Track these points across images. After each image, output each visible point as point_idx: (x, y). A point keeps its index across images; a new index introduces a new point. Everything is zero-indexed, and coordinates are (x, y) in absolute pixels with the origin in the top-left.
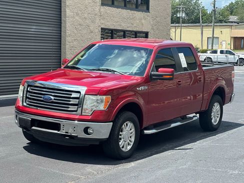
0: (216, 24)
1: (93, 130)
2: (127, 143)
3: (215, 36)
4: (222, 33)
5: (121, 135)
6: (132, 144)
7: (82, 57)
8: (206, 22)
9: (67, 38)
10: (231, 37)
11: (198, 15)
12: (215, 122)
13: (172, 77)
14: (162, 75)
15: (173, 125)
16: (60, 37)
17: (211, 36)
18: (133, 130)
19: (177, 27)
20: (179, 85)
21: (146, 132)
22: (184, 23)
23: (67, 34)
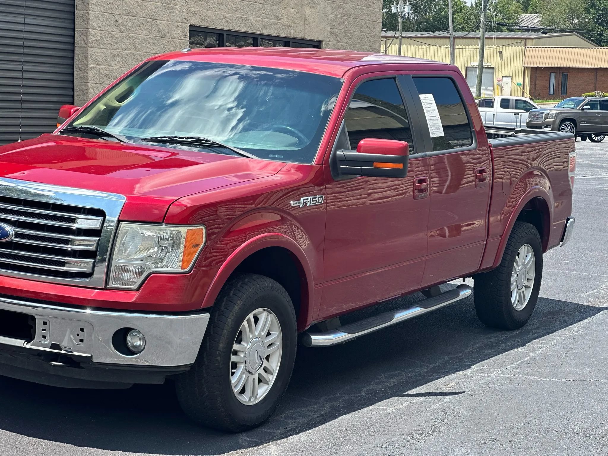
0: (488, 34)
1: (143, 339)
2: (256, 377)
3: (485, 64)
4: (501, 58)
5: (236, 353)
6: (272, 379)
7: (121, 99)
8: (463, 29)
9: (91, 51)
10: (525, 68)
11: (441, 9)
12: (520, 301)
13: (401, 166)
14: (370, 162)
15: (400, 316)
16: (69, 47)
17: (477, 64)
18: (276, 334)
19: (390, 41)
20: (421, 191)
21: (318, 340)
22: (408, 30)
23: (92, 39)
